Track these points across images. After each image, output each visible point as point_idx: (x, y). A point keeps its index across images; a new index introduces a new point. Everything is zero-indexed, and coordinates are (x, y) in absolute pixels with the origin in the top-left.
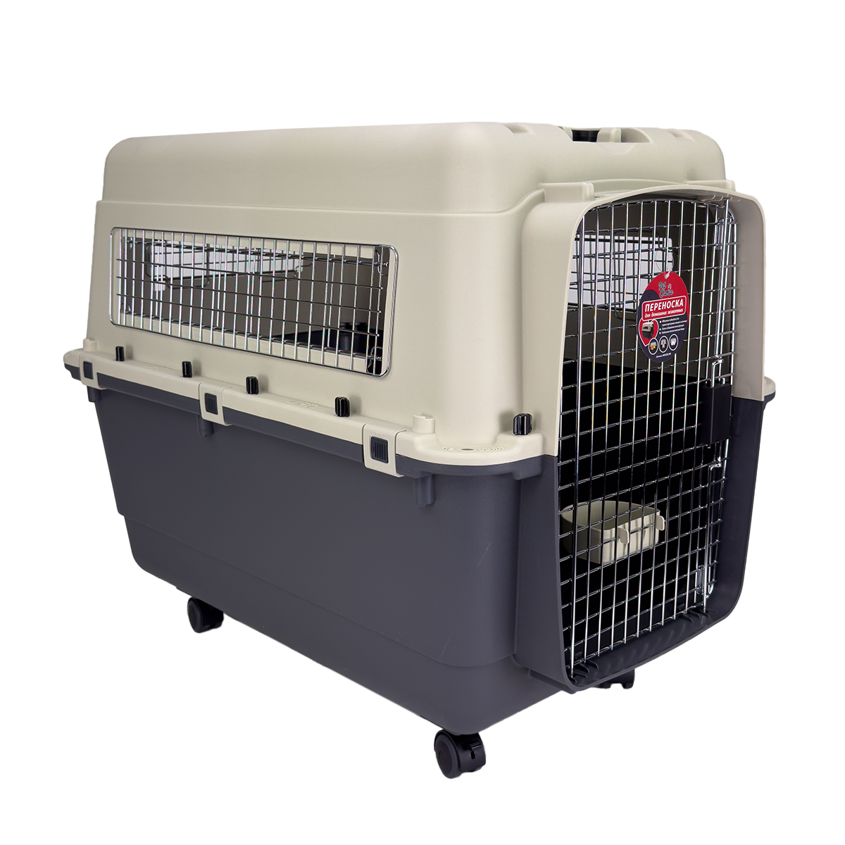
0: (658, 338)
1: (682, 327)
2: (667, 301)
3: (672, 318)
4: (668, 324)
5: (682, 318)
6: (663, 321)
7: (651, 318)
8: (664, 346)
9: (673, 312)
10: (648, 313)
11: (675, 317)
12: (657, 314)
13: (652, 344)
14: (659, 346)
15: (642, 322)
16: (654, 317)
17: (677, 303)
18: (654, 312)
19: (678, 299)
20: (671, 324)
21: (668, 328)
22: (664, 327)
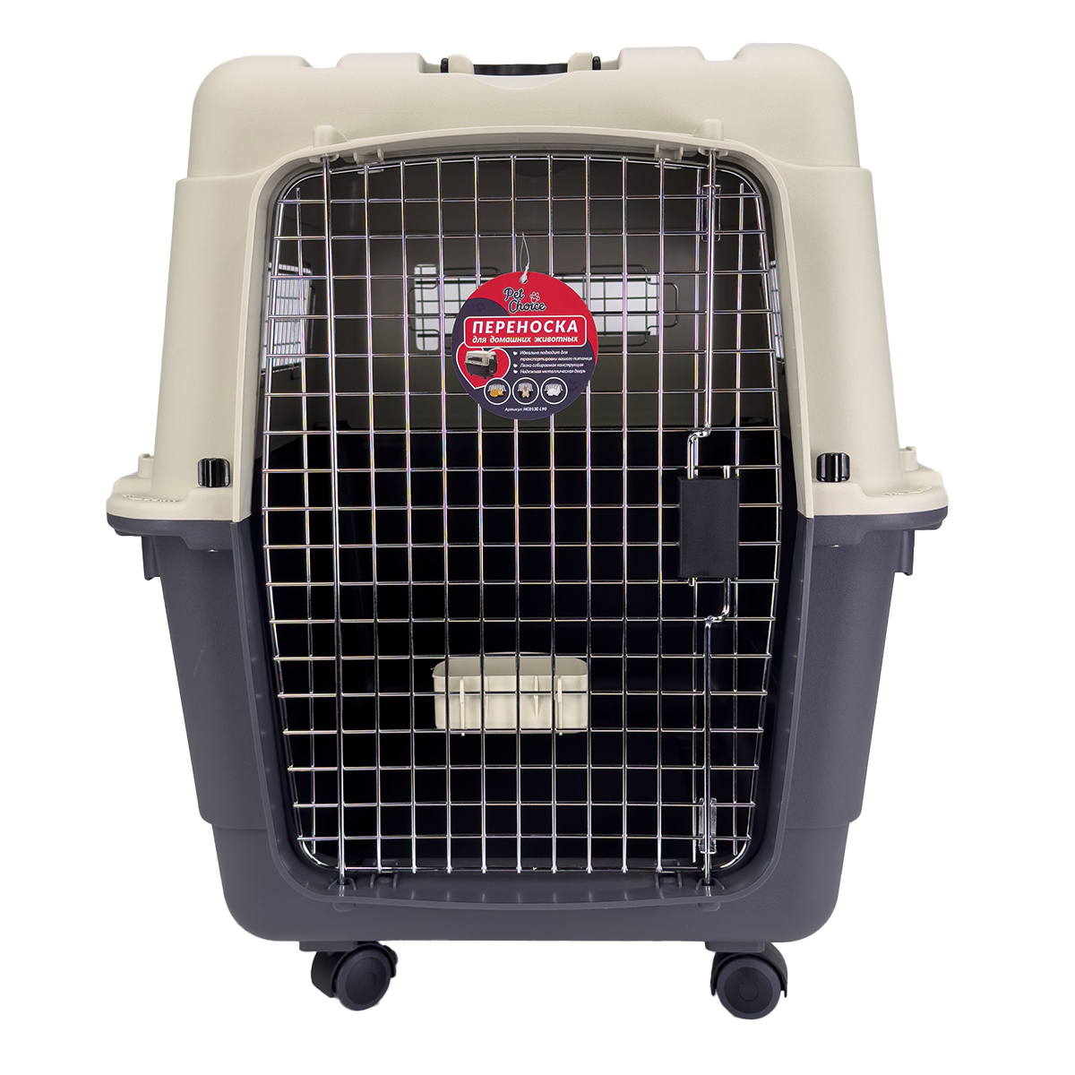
0: (511, 378)
1: (578, 369)
2: (530, 321)
3: (550, 350)
4: (538, 360)
5: (573, 352)
6: (522, 353)
7: (488, 343)
8: (526, 394)
9: (549, 339)
10: (478, 335)
11: (556, 349)
12: (501, 340)
13: (492, 388)
14: (512, 391)
15: (464, 350)
16: (495, 344)
17: (560, 326)
18: (496, 335)
19: (561, 320)
20: (546, 359)
21: (538, 365)
22: (526, 362)
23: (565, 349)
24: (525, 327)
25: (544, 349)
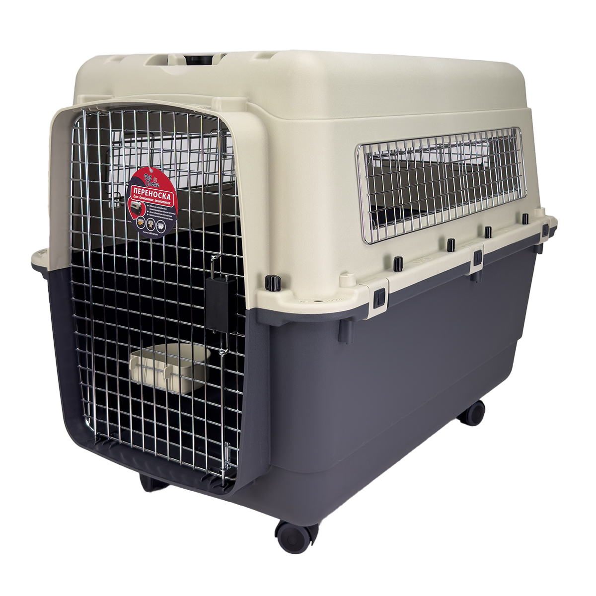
0: (146, 217)
1: (170, 218)
2: (154, 191)
3: (160, 206)
4: (156, 210)
5: (169, 210)
6: (150, 206)
7: (138, 199)
8: (151, 226)
9: (160, 201)
11: (163, 207)
12: (143, 198)
13: (139, 220)
14: (146, 224)
15: (130, 200)
16: (141, 200)
17: (164, 196)
18: (141, 196)
19: (165, 193)
20: (159, 211)
21: (156, 213)
22: (152, 211)
23: (166, 207)
24: (152, 194)
25: (158, 206)
